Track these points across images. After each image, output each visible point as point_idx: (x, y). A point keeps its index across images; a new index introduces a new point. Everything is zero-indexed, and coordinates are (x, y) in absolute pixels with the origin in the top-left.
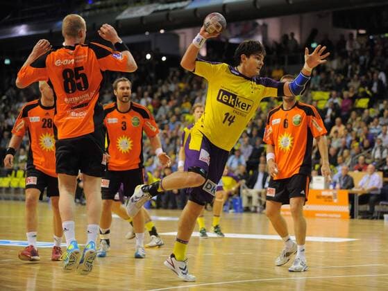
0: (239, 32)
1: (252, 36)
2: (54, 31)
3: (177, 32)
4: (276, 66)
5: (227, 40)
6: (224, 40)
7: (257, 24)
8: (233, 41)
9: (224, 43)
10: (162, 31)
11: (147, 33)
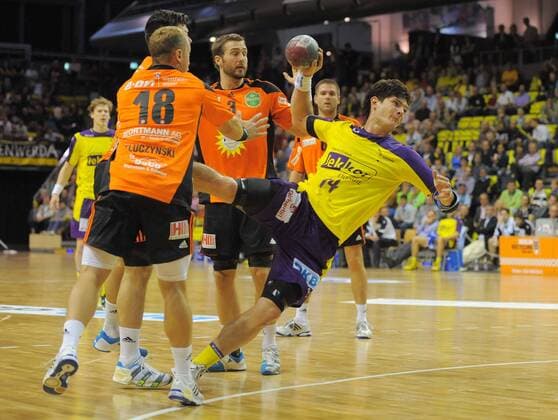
0: (454, 19)
1: (472, 24)
2: (197, 21)
3: (368, 19)
4: (508, 65)
5: (438, 30)
6: (432, 30)
7: (480, 7)
8: (445, 31)
9: (434, 35)
10: (347, 19)
11: (326, 22)
